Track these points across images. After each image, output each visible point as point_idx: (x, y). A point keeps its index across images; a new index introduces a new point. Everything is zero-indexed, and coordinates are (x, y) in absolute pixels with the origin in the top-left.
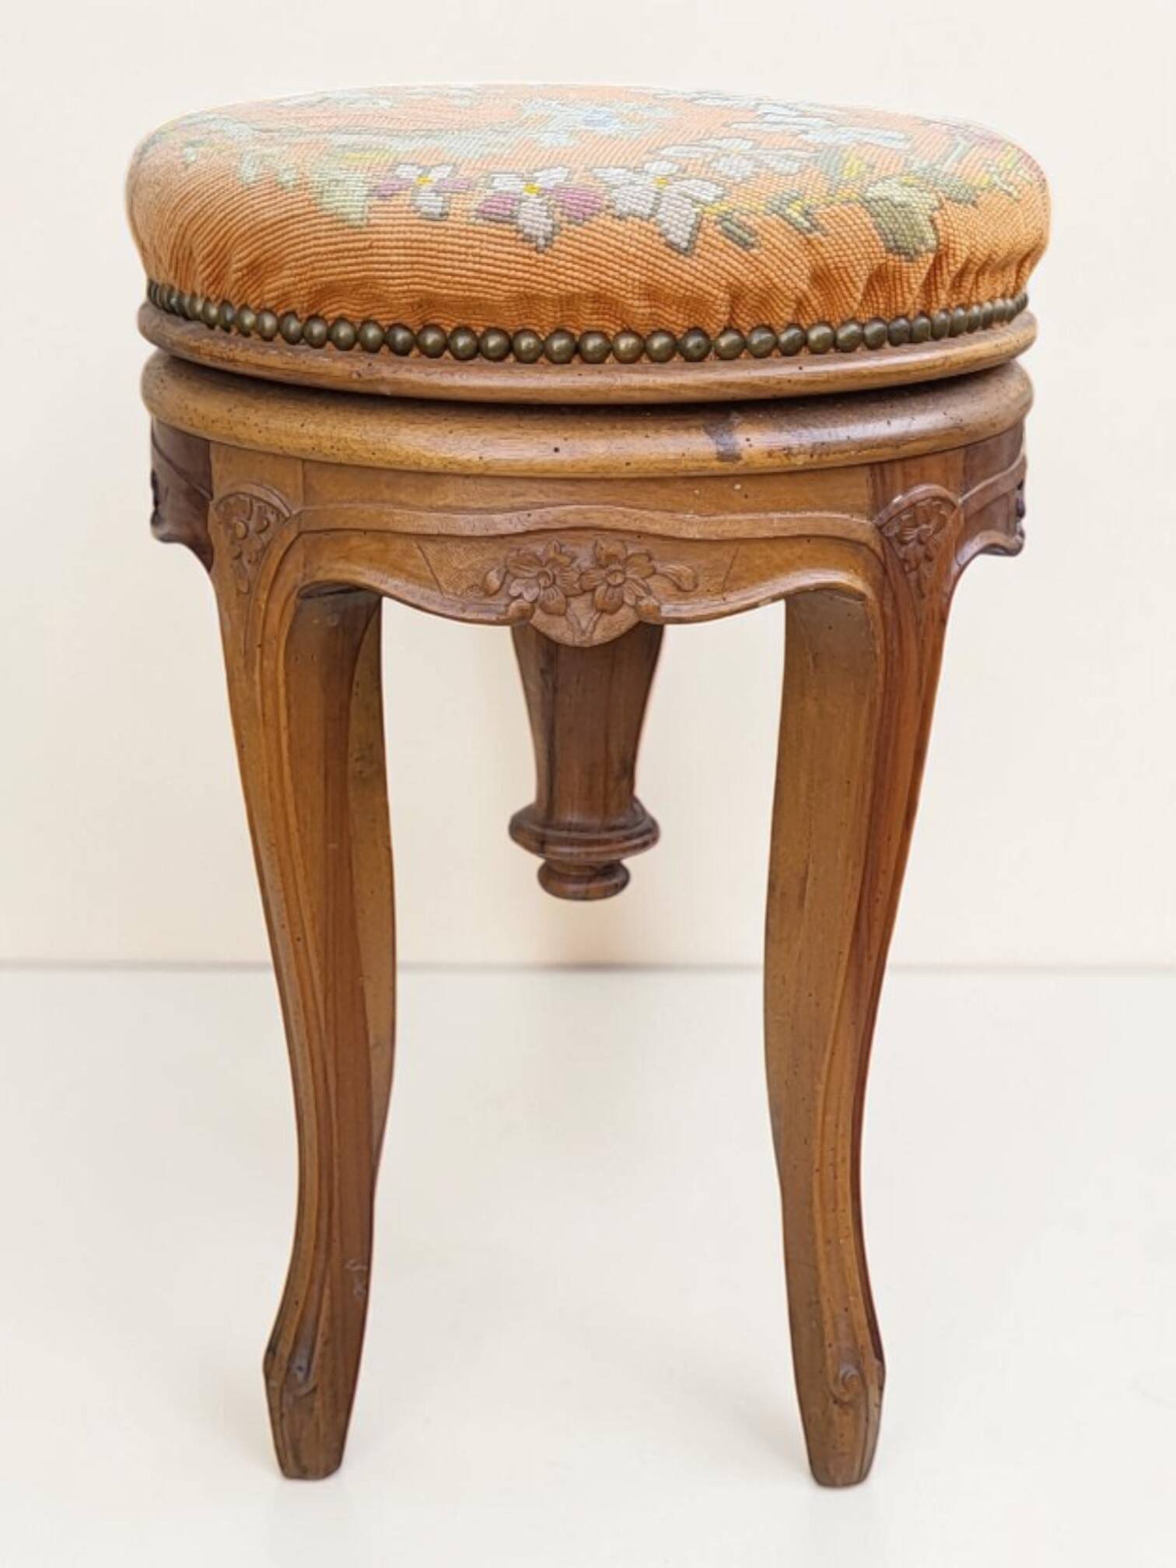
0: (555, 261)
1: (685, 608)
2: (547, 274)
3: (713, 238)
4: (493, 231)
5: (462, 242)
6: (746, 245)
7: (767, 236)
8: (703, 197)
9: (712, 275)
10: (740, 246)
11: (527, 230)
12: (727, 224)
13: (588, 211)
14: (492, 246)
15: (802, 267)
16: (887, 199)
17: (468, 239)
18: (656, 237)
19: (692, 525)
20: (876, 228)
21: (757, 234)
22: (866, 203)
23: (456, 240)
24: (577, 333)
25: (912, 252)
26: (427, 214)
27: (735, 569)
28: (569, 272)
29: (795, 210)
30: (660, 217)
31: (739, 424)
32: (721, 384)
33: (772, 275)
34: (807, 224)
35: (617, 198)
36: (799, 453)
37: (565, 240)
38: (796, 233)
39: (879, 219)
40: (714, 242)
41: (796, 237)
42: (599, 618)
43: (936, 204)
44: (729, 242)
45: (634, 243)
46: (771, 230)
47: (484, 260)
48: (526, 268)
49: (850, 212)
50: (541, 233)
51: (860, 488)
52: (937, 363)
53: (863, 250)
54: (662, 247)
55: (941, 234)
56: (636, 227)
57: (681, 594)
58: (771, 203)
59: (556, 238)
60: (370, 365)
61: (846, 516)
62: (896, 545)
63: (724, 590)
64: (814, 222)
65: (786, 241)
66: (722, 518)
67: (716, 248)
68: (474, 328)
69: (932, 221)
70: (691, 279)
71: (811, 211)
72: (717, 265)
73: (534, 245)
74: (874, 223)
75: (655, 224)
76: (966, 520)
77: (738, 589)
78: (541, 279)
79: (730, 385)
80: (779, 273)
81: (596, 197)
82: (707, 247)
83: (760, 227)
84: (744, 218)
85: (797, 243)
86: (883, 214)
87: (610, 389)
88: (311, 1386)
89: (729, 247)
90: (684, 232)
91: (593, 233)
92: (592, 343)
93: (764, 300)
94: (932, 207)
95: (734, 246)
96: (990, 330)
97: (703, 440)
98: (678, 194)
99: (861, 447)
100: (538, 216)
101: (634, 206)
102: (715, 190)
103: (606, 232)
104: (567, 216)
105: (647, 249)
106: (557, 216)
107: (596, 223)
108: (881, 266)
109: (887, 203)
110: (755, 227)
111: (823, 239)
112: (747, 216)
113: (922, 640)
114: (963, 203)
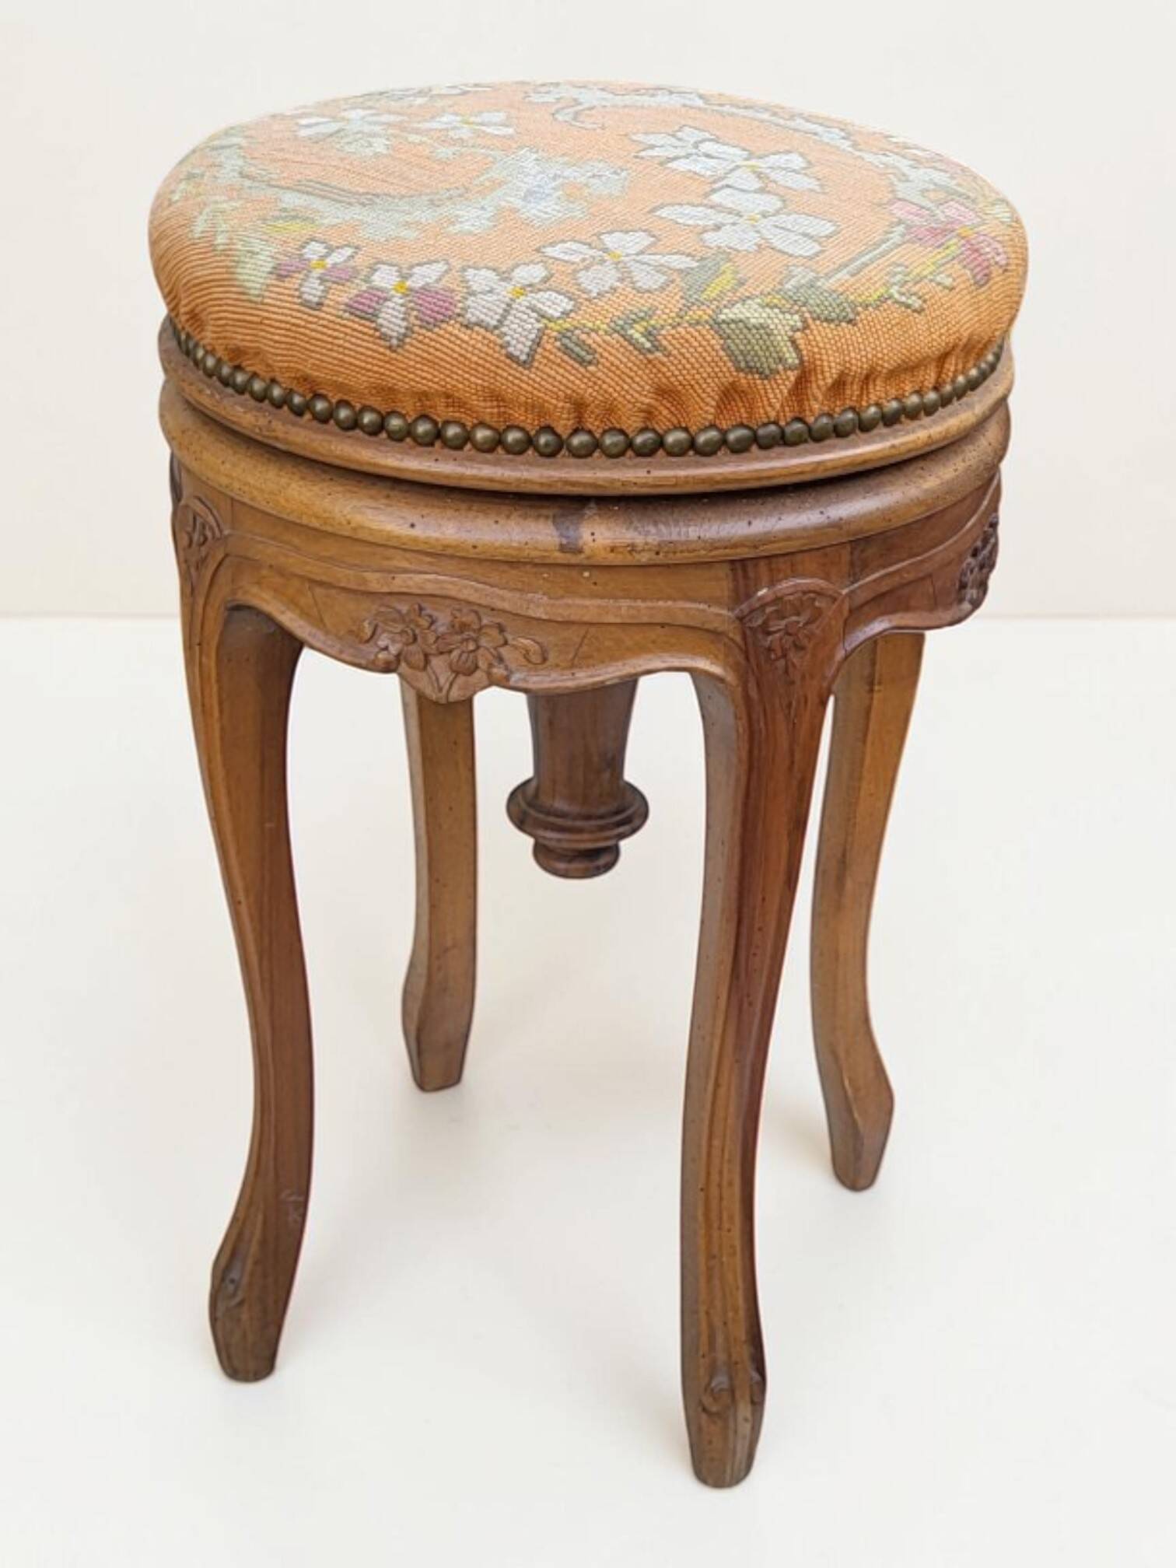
0: (406, 361)
1: (535, 679)
2: (399, 371)
3: (551, 353)
4: (356, 326)
5: (330, 332)
6: (582, 362)
7: (606, 354)
8: (550, 311)
9: (548, 386)
10: (577, 362)
11: (383, 330)
12: (566, 341)
13: (440, 317)
14: (353, 340)
15: (642, 383)
16: (741, 321)
17: (335, 330)
18: (497, 348)
19: (539, 606)
20: (723, 349)
21: (595, 352)
22: (717, 325)
23: (325, 330)
24: (439, 420)
25: (767, 372)
26: (306, 301)
27: (585, 648)
28: (419, 372)
29: (637, 331)
30: (504, 329)
31: (590, 517)
32: (567, 482)
33: (611, 390)
34: (648, 345)
35: (469, 307)
36: (643, 550)
37: (414, 342)
38: (636, 353)
39: (729, 341)
40: (552, 357)
41: (636, 356)
42: (455, 678)
44: (566, 358)
45: (476, 352)
46: (609, 349)
47: (347, 352)
48: (381, 364)
49: (696, 334)
50: (395, 334)
51: (722, 584)
52: (808, 468)
53: (709, 370)
54: (503, 358)
55: (805, 352)
56: (480, 338)
57: (530, 666)
58: (615, 322)
59: (408, 340)
60: (270, 422)
61: (702, 606)
62: (760, 636)
63: (572, 666)
64: (656, 343)
65: (625, 360)
66: (570, 601)
67: (554, 363)
68: (353, 403)
69: (793, 342)
70: (530, 389)
71: (655, 332)
72: (554, 378)
73: (388, 344)
74: (722, 345)
75: (498, 336)
76: (851, 611)
77: (588, 666)
78: (393, 374)
79: (573, 484)
80: (618, 388)
81: (451, 303)
82: (545, 361)
83: (600, 346)
84: (584, 337)
85: (638, 362)
86: (734, 337)
87: (462, 477)
88: (237, 1299)
89: (567, 362)
90: (525, 346)
91: (441, 340)
92: (452, 431)
93: (610, 409)
94: (795, 329)
95: (572, 362)
96: (897, 427)
97: (548, 532)
98: (527, 308)
99: (713, 545)
100: (396, 317)
101: (482, 317)
102: (567, 305)
103: (453, 339)
104: (421, 320)
105: (489, 359)
106: (412, 319)
107: (445, 330)
108: (732, 384)
109: (741, 325)
110: (594, 346)
111: (665, 359)
112: (588, 334)
113: (794, 723)
114: (837, 322)
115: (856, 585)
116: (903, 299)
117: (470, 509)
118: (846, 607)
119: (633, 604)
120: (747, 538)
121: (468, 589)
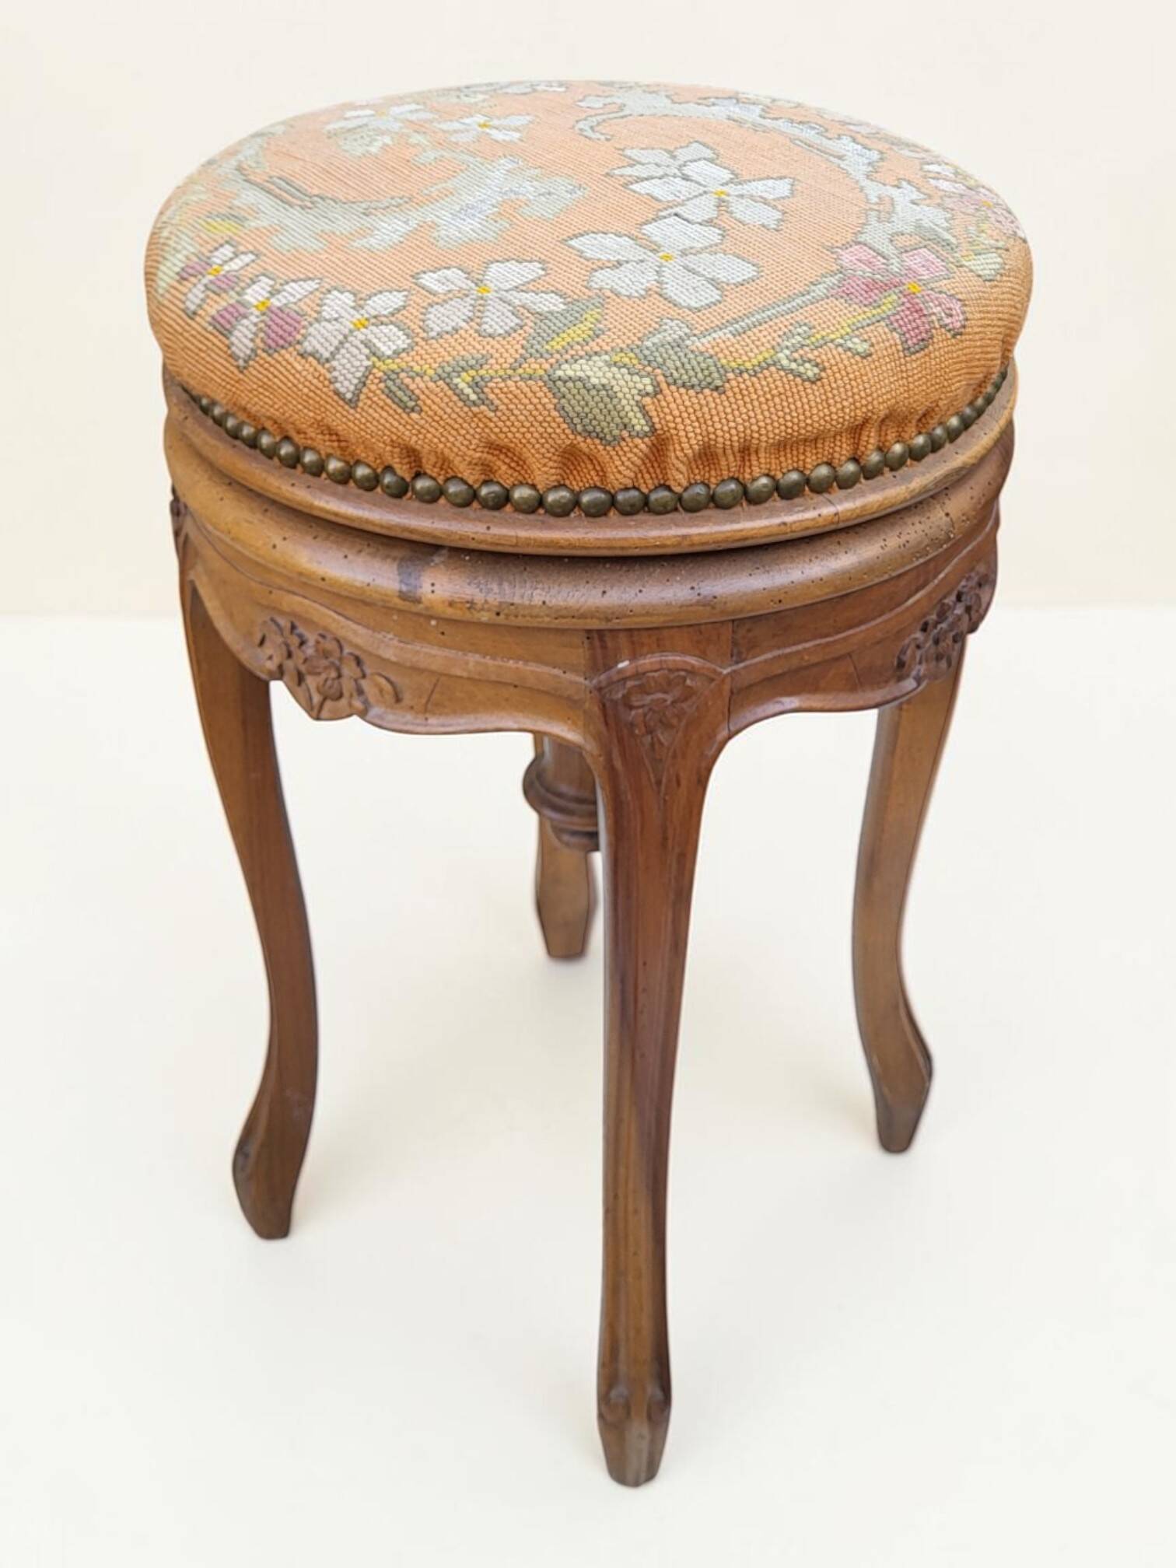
0: (252, 383)
1: (389, 717)
2: (247, 393)
3: (376, 394)
4: (217, 341)
5: (199, 344)
6: (406, 408)
7: (429, 402)
8: (384, 349)
9: (374, 429)
10: (400, 407)
11: (234, 348)
12: (390, 383)
13: (281, 342)
14: (212, 354)
15: (469, 436)
16: (581, 380)
18: (326, 383)
19: (389, 647)
20: (557, 410)
21: (418, 398)
22: (552, 383)
24: (298, 444)
25: (609, 437)
26: (187, 307)
27: (437, 696)
28: (261, 396)
29: (463, 380)
30: (335, 363)
31: (435, 566)
33: (436, 440)
34: (473, 397)
35: (310, 334)
36: (482, 609)
37: (256, 365)
38: (460, 404)
39: (563, 401)
40: (376, 399)
41: (461, 408)
42: (324, 702)
43: (650, 389)
44: (389, 401)
45: (307, 384)
46: (433, 396)
47: (209, 366)
48: (234, 383)
49: (526, 390)
50: (242, 355)
51: (574, 648)
52: (668, 542)
53: (541, 430)
54: (331, 394)
55: (656, 420)
56: (311, 370)
57: (387, 704)
58: (443, 368)
59: (252, 363)
61: (556, 671)
62: (621, 708)
63: (426, 711)
64: (482, 396)
65: (449, 410)
66: (418, 647)
67: (378, 404)
69: (643, 408)
70: (357, 429)
71: (482, 383)
72: (378, 421)
73: (237, 363)
74: (556, 405)
75: (328, 370)
76: (733, 692)
77: (440, 714)
78: (241, 395)
79: (412, 531)
80: (444, 439)
81: (294, 329)
82: (370, 402)
83: (423, 392)
84: (407, 381)
85: (462, 414)
86: (569, 396)
87: (312, 506)
89: (390, 406)
90: (351, 383)
91: (278, 366)
92: (309, 458)
93: (443, 459)
94: (643, 393)
95: (394, 406)
96: (797, 501)
97: (391, 575)
98: (362, 342)
100: (246, 337)
101: (318, 347)
102: (402, 342)
103: (289, 367)
104: (265, 343)
105: (318, 392)
106: (258, 341)
107: (283, 356)
108: (572, 445)
109: (579, 384)
110: (417, 392)
111: (492, 414)
112: (413, 378)
113: (665, 801)
114: (698, 389)
115: (742, 665)
116: (794, 366)
117: (327, 539)
118: (727, 687)
119: (483, 660)
120: (598, 609)
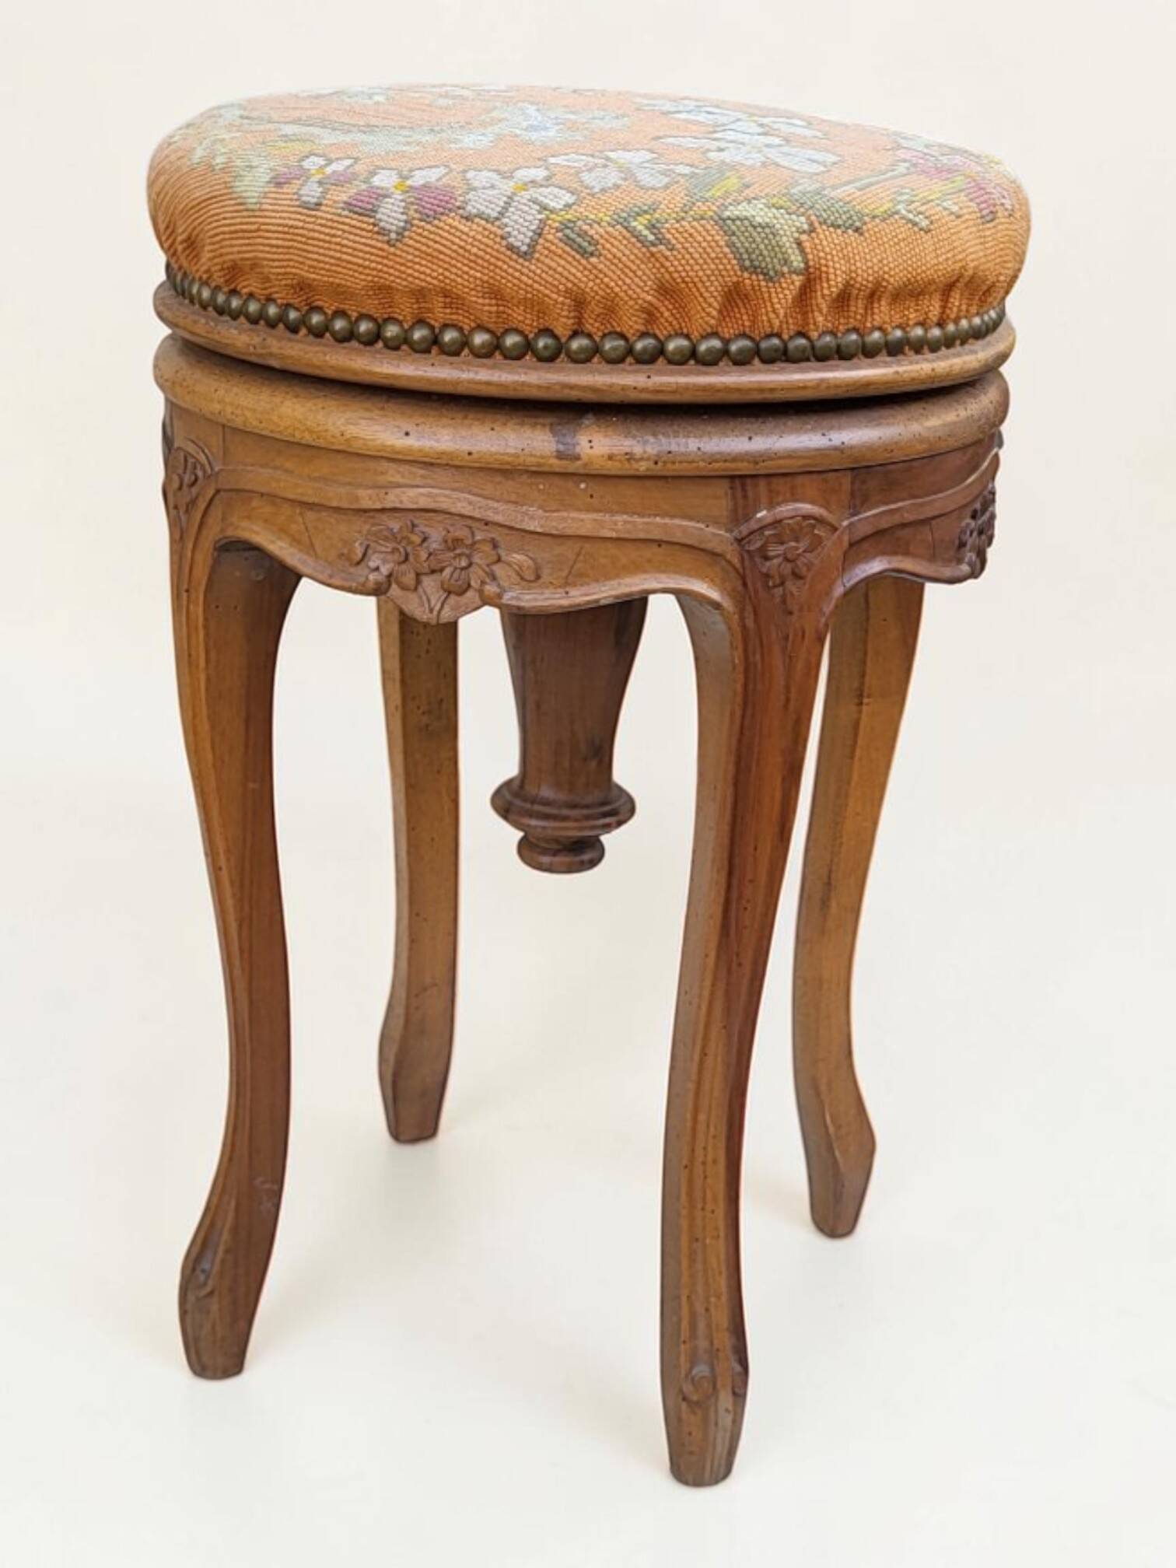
0: (404, 255)
1: (528, 597)
2: (398, 266)
3: (553, 244)
4: (354, 223)
5: (327, 231)
6: (584, 253)
7: (608, 246)
8: (552, 204)
9: (550, 279)
10: (578, 252)
11: (382, 224)
12: (568, 231)
13: (440, 210)
14: (352, 237)
15: (644, 278)
16: (746, 218)
17: (332, 228)
18: (498, 239)
19: (534, 519)
20: (728, 246)
21: (598, 243)
22: (721, 221)
23: (323, 229)
24: (437, 325)
25: (772, 273)
26: (305, 202)
27: (578, 565)
28: (417, 267)
29: (641, 224)
30: (505, 220)
31: (588, 426)
32: (565, 386)
33: (612, 284)
34: (651, 238)
35: (470, 200)
36: (643, 460)
37: (413, 235)
38: (639, 245)
39: (734, 238)
40: (553, 248)
41: (639, 249)
42: (446, 598)
43: (806, 227)
44: (568, 249)
45: (476, 243)
46: (612, 240)
47: (345, 250)
48: (379, 259)
49: (701, 229)
50: (394, 228)
51: (719, 500)
52: (809, 384)
53: (713, 267)
54: (503, 249)
55: (810, 257)
56: (480, 229)
57: (524, 583)
58: (618, 214)
59: (407, 233)
60: (264, 339)
61: (701, 526)
62: (758, 560)
63: (566, 584)
64: (660, 236)
65: (627, 252)
66: (565, 514)
67: (555, 253)
68: (349, 312)
69: (799, 244)
70: (530, 282)
71: (658, 225)
72: (555, 270)
73: (386, 238)
74: (726, 241)
75: (499, 227)
76: (851, 545)
77: (582, 585)
78: (391, 271)
79: (572, 387)
80: (620, 283)
81: (451, 198)
82: (546, 252)
83: (602, 236)
84: (586, 227)
85: (640, 255)
86: (738, 233)
87: (458, 382)
88: (208, 1289)
89: (569, 254)
90: (525, 236)
91: (441, 232)
92: (449, 336)
93: (611, 308)
94: (800, 230)
95: (573, 253)
96: (901, 357)
97: (546, 438)
98: (529, 200)
99: (713, 459)
100: (395, 212)
101: (483, 208)
102: (568, 198)
103: (453, 231)
104: (420, 213)
105: (489, 250)
106: (411, 213)
107: (444, 222)
108: (737, 284)
109: (746, 223)
110: (596, 237)
111: (668, 253)
112: (590, 225)
113: (790, 657)
114: (843, 229)
115: (856, 518)
116: (911, 216)
117: (466, 417)
118: (846, 538)
119: (630, 519)
120: (747, 453)
121: (462, 503)
